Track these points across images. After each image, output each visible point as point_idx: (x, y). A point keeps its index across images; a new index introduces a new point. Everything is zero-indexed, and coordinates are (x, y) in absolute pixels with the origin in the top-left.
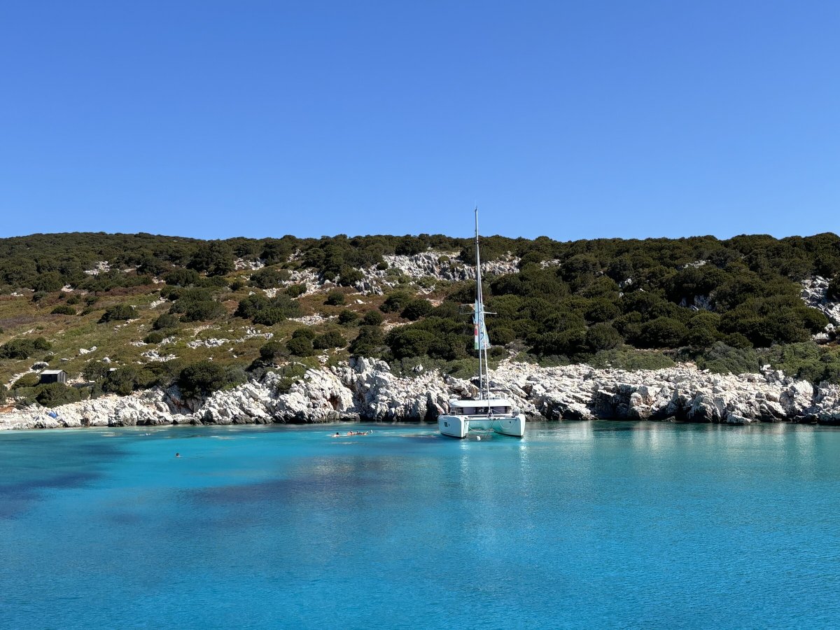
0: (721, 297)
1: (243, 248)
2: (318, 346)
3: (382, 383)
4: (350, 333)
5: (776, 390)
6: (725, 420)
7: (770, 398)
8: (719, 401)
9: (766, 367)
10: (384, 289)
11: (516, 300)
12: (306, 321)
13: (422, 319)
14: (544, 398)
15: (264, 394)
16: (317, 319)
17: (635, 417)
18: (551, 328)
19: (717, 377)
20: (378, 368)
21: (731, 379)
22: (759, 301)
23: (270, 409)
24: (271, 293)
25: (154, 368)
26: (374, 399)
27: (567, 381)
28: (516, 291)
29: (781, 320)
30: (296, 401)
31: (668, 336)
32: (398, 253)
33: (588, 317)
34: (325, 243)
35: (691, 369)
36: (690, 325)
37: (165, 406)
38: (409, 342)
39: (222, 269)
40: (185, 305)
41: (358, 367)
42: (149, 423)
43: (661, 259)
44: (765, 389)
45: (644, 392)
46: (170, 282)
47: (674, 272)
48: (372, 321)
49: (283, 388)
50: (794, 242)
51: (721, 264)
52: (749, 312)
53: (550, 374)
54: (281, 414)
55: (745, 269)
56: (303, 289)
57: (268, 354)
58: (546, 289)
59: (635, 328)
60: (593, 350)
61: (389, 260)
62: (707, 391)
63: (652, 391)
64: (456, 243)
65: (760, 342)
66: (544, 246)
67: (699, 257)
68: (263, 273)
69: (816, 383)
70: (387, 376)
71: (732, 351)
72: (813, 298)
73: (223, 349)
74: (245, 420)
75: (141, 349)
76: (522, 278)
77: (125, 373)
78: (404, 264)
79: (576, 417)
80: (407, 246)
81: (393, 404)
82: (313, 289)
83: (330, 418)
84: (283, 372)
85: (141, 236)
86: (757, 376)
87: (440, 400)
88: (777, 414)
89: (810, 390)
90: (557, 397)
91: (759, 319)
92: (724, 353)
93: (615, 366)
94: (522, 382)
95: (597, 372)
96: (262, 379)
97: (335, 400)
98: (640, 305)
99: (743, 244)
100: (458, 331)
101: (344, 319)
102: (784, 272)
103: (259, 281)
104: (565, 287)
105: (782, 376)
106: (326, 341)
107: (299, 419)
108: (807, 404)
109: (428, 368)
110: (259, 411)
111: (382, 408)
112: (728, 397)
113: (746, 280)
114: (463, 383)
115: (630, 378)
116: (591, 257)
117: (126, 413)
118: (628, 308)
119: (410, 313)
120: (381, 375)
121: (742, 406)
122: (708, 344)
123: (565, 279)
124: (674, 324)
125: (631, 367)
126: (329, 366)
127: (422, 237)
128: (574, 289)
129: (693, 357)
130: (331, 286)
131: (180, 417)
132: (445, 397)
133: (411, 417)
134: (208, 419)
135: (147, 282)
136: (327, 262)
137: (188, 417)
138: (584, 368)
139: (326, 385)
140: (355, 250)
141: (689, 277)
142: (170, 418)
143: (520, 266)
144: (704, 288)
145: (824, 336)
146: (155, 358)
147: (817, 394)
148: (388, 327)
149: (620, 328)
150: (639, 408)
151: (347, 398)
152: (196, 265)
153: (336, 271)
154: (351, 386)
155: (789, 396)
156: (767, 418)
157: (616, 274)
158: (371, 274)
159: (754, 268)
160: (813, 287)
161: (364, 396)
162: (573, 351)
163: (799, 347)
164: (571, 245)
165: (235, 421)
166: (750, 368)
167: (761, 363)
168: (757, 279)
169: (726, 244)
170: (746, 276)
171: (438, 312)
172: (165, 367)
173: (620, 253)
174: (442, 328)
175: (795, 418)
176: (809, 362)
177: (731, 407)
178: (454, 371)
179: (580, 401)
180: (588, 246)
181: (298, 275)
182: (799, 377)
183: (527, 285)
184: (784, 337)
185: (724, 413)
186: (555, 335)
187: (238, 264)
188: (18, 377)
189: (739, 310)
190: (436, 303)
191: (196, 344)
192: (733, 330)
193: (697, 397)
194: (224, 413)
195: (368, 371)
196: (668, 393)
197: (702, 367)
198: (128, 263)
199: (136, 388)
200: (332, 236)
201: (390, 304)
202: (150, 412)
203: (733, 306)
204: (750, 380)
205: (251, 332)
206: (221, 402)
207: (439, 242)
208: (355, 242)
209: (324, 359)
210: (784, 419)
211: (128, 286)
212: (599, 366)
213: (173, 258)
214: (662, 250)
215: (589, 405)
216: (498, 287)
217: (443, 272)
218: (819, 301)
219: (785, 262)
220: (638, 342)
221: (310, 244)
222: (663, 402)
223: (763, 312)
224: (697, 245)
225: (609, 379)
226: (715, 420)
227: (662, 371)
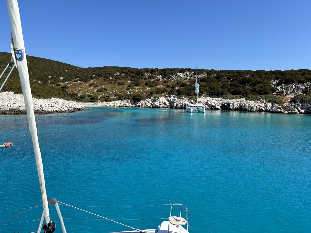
0: (252, 84)
1: (147, 70)
2: (162, 92)
3: (175, 100)
4: (169, 90)
5: (263, 105)
6: (251, 111)
7: (261, 107)
8: (250, 107)
9: (261, 100)
10: (177, 80)
11: (205, 83)
12: (159, 86)
13: (184, 87)
14: (210, 105)
15: (150, 102)
16: (162, 86)
17: (231, 110)
18: (213, 90)
19: (250, 101)
20: (174, 97)
21: (253, 102)
22: (261, 85)
23: (151, 105)
24: (152, 80)
25: (128, 95)
26: (173, 104)
27: (216, 101)
28: (206, 81)
29: (265, 89)
30: (157, 103)
31: (239, 92)
32: (180, 72)
33: (222, 87)
34: (164, 70)
35: (244, 99)
36: (245, 90)
37: (130, 103)
38: (181, 92)
39: (142, 75)
40: (135, 82)
41: (170, 97)
42: (127, 106)
43: (239, 75)
44: (260, 104)
45: (233, 104)
46: (132, 77)
47: (242, 78)
48: (174, 87)
49: (154, 101)
50: (270, 72)
51: (253, 76)
52: (258, 87)
53: (212, 100)
54: (154, 106)
55: (258, 78)
56: (159, 80)
57: (151, 93)
58: (213, 81)
59: (232, 90)
60: (222, 95)
61: (178, 74)
62: (247, 105)
63: (235, 104)
64: (193, 70)
65: (260, 94)
66: (213, 71)
67: (248, 75)
68: (151, 76)
69: (272, 104)
70: (176, 99)
71: (254, 96)
72: (274, 85)
73: (142, 92)
74: (146, 107)
75: (126, 91)
76: (207, 78)
77: (122, 96)
78: (181, 75)
79: (217, 109)
80: (182, 71)
81: (177, 105)
82: (161, 80)
83: (164, 107)
84: (154, 97)
85: (126, 67)
86: (259, 102)
87: (187, 104)
88: (263, 110)
89: (271, 105)
90: (213, 105)
91: (260, 89)
92: (252, 96)
93: (227, 98)
94: (206, 101)
95: (223, 99)
96: (150, 98)
97: (165, 103)
98: (234, 85)
99: (258, 72)
100: (192, 90)
101: (168, 86)
102: (267, 79)
103: (150, 78)
104: (217, 81)
105: (265, 102)
106: (163, 91)
107: (157, 107)
108: (270, 108)
109: (185, 97)
110: (149, 105)
111: (175, 106)
112: (252, 106)
113: (258, 80)
114: (192, 101)
115: (230, 101)
116: (223, 74)
117: (122, 104)
118: (230, 86)
119: (182, 85)
120: (175, 99)
121: (255, 108)
122: (248, 94)
123: (217, 79)
124: (241, 89)
125: (230, 99)
126: (164, 96)
127: (185, 69)
128: (219, 81)
129: (245, 97)
130: (165, 79)
131: (133, 106)
132: (189, 104)
133: (181, 108)
134: (139, 106)
135: (127, 77)
136: (164, 74)
137: (135, 106)
138: (220, 99)
139: (163, 100)
140: (171, 71)
141: (245, 79)
142: (131, 106)
143: (207, 76)
144: (248, 82)
145: (275, 93)
146: (128, 93)
147: (272, 106)
148: (177, 88)
149: (229, 90)
150: (232, 108)
151: (168, 103)
152: (137, 74)
153: (166, 76)
154: (168, 101)
155: (266, 106)
156: (260, 111)
157: (229, 78)
158: (174, 77)
159: (260, 77)
160: (274, 82)
161: (171, 103)
162: (218, 95)
163: (269, 95)
164: (219, 71)
165: (144, 107)
166: (257, 100)
167: (260, 99)
168: (261, 80)
169: (254, 72)
170: (258, 79)
171: (188, 85)
172: (130, 95)
173: (230, 73)
174: (189, 89)
175: (266, 111)
176: (271, 99)
177: (252, 108)
178: (191, 98)
179: (218, 106)
180: (223, 71)
181: (158, 77)
182: (269, 102)
183: (208, 80)
184: (266, 93)
185: (251, 110)
186: (214, 91)
187: (146, 74)
188: (101, 96)
189: (256, 87)
190: (188, 83)
191: (137, 91)
192: (254, 91)
193: (245, 106)
194: (142, 105)
195: (172, 98)
196: (238, 104)
197: (246, 99)
198: (123, 73)
199: (125, 99)
200: (166, 68)
201: (177, 84)
202: (127, 104)
203: (255, 86)
204: (257, 102)
205: (148, 89)
206: (142, 103)
207: (189, 70)
208: (171, 70)
209: (163, 95)
210: (264, 111)
211: (123, 78)
212: (223, 98)
213: (132, 72)
214: (240, 73)
215: (220, 107)
216: (201, 80)
217: (190, 77)
218: (275, 85)
219: (268, 76)
220: (233, 93)
221: (161, 70)
222: (237, 107)
223: (261, 87)
224: (248, 72)
225: (225, 101)
226: (248, 111)
227: (237, 100)
